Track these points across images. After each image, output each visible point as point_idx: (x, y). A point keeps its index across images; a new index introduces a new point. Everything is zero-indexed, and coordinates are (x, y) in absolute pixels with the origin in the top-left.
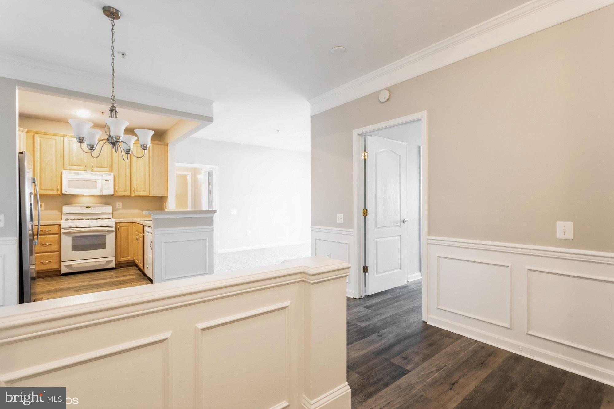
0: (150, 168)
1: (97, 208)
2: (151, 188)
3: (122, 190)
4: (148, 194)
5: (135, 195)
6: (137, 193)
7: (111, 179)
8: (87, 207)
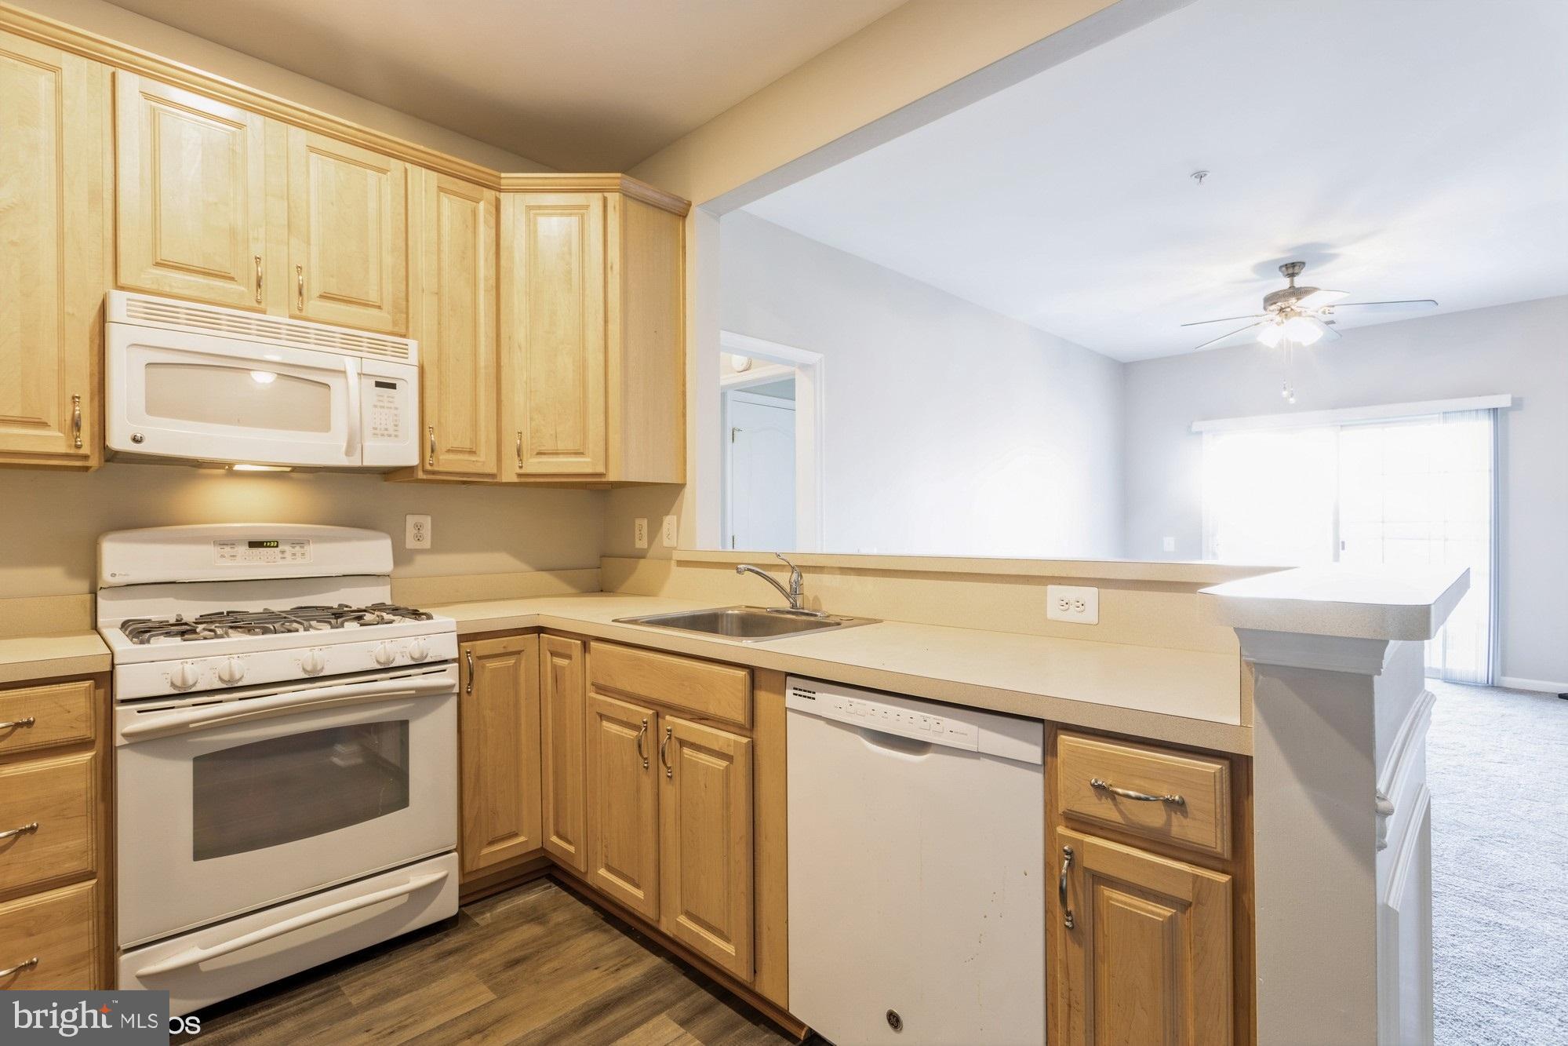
0: (610, 327)
1: (311, 548)
2: (615, 438)
3: (456, 444)
4: (600, 469)
5: (520, 475)
6: (535, 465)
7: (406, 374)
8: (253, 544)
